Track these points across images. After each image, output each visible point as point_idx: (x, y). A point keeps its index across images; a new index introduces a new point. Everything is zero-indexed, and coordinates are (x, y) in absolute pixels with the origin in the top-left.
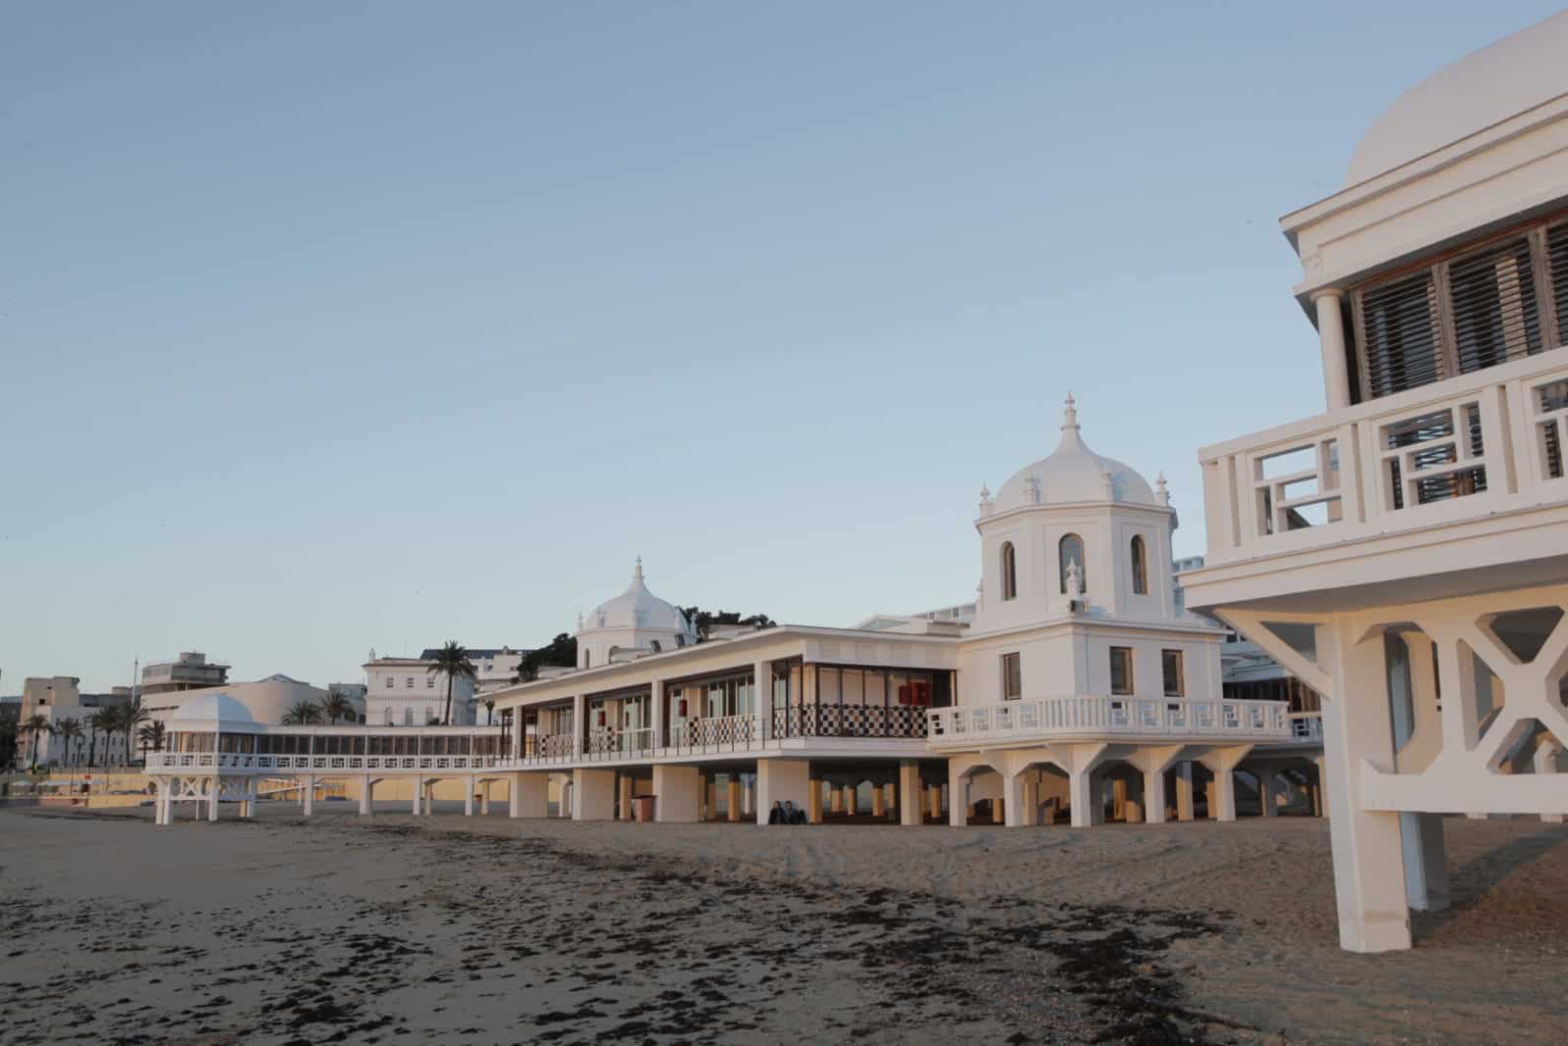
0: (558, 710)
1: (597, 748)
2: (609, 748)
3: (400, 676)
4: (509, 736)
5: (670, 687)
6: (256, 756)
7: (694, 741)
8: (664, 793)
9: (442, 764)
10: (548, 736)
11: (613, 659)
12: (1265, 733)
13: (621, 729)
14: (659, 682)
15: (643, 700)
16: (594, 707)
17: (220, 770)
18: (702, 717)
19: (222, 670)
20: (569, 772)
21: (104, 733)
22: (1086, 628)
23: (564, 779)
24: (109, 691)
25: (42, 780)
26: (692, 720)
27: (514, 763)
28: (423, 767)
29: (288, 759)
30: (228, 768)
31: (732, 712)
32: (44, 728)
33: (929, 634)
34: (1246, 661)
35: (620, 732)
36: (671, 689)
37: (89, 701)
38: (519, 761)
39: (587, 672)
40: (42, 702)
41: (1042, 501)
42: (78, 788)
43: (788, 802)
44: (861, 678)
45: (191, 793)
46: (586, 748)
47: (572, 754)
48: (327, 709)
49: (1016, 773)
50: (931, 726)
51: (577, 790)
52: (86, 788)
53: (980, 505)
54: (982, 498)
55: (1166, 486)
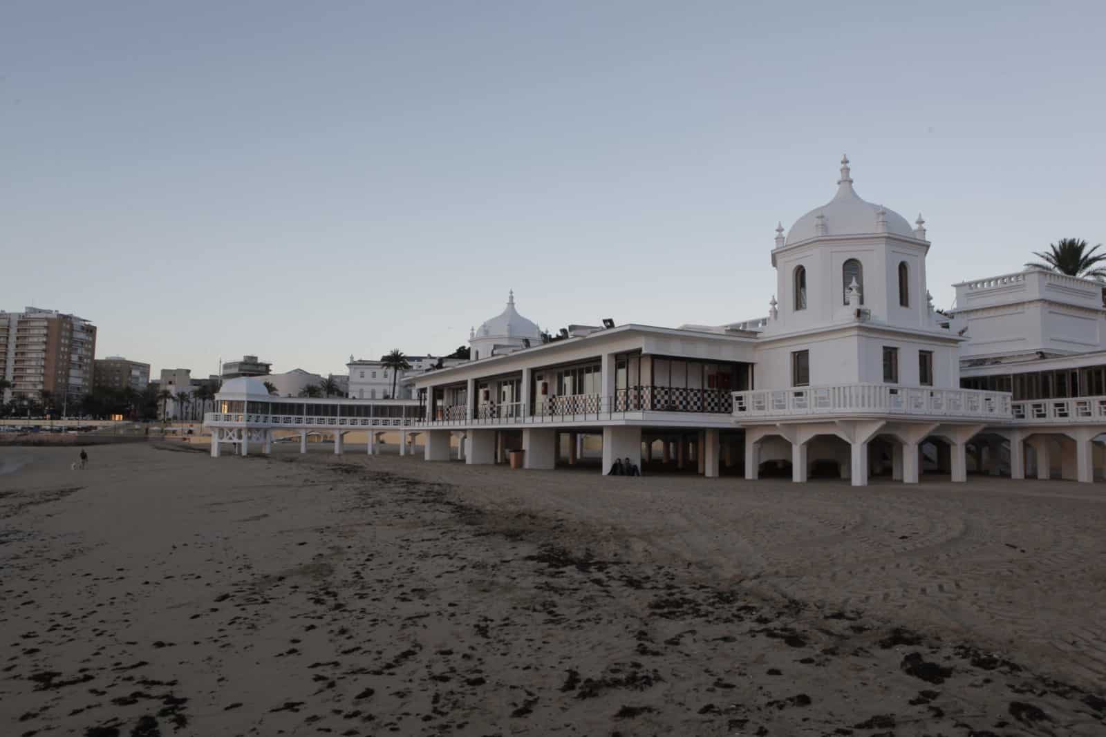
0: (457, 389)
1: (483, 415)
2: (491, 415)
3: (368, 372)
4: (425, 407)
5: (535, 374)
6: (270, 416)
7: (552, 413)
8: (530, 450)
9: (385, 423)
10: (450, 407)
11: (495, 352)
12: (995, 416)
13: (500, 403)
14: (528, 369)
15: (515, 383)
16: (481, 388)
17: (247, 424)
18: (559, 395)
19: (267, 366)
20: (464, 431)
21: (201, 401)
22: (867, 332)
23: (462, 435)
24: (208, 378)
25: (167, 426)
26: (551, 397)
27: (429, 425)
28: (374, 425)
29: (290, 418)
30: (252, 423)
31: (581, 392)
32: (169, 398)
33: (726, 335)
35: (499, 405)
36: (537, 374)
37: (195, 382)
38: (431, 423)
39: (477, 362)
40: (170, 383)
41: (829, 233)
42: (186, 432)
43: (627, 459)
44: (685, 367)
45: (231, 439)
46: (476, 415)
47: (466, 420)
48: (324, 389)
49: (801, 443)
50: (736, 404)
51: (469, 442)
52: (190, 432)
53: (776, 239)
54: (778, 233)
55: (923, 225)
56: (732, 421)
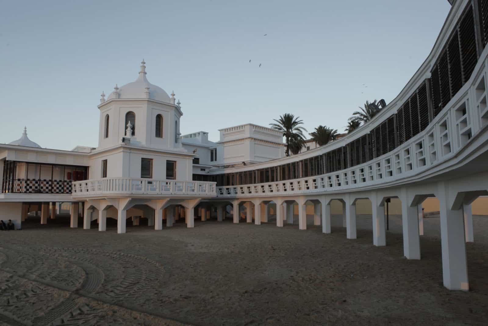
22: (130, 150)
34: (214, 167)
41: (121, 97)
44: (51, 169)
49: (103, 209)
50: (73, 189)
53: (101, 100)
54: (102, 97)
55: (174, 96)
56: (71, 198)
